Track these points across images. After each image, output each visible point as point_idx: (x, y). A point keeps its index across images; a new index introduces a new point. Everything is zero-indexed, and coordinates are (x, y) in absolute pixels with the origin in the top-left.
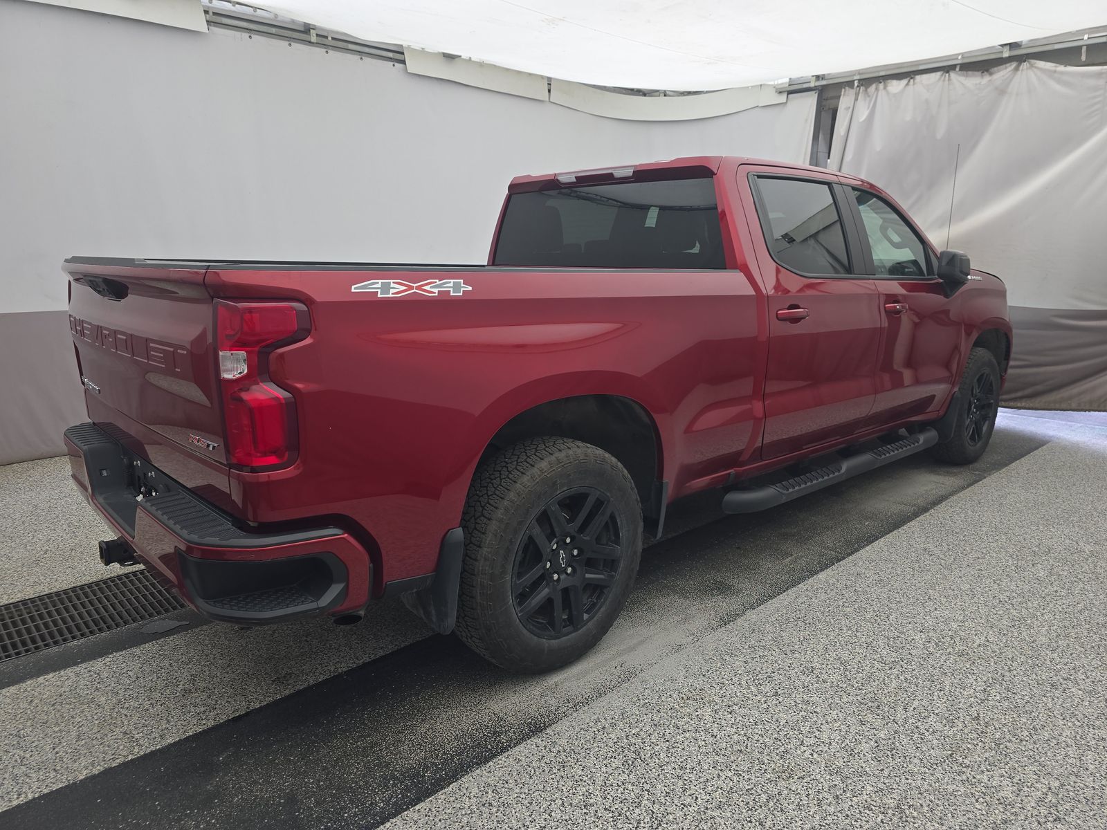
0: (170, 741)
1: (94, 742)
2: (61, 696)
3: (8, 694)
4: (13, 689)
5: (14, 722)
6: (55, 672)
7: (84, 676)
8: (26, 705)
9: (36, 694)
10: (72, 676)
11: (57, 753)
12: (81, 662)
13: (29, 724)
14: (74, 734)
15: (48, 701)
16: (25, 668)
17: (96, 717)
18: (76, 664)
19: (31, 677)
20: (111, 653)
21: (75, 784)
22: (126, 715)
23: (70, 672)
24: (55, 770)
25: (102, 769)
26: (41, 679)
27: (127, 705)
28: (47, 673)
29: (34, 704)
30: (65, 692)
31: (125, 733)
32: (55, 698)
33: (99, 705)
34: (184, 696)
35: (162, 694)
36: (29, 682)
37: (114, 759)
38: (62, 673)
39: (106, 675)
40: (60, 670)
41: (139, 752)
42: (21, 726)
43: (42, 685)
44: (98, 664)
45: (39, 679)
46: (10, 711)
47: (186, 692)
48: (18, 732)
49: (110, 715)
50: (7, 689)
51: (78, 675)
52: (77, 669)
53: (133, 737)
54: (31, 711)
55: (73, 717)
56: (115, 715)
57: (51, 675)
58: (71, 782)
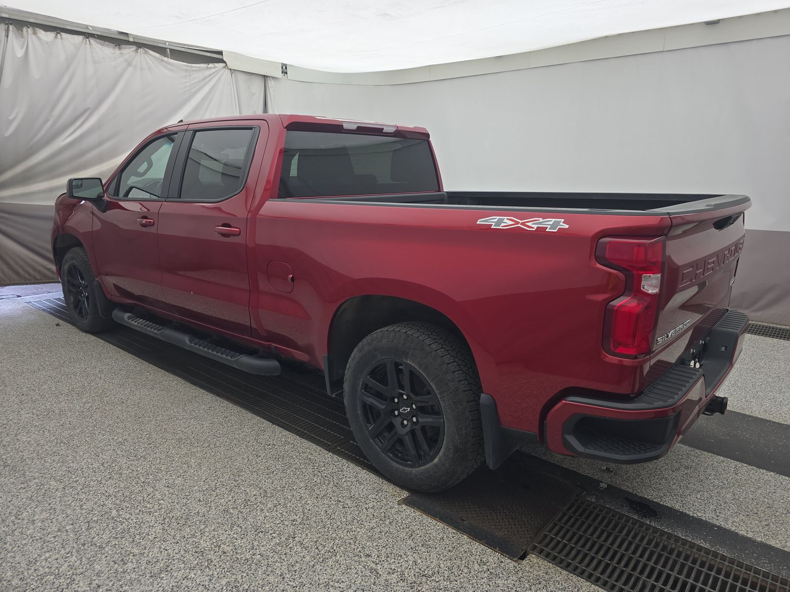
0: (722, 458)
1: (754, 481)
2: (748, 515)
3: (778, 542)
4: (772, 543)
5: (785, 521)
6: (737, 533)
7: (724, 516)
8: (772, 526)
9: (761, 528)
10: (730, 522)
11: (775, 489)
12: (716, 526)
13: (778, 514)
14: (760, 491)
15: (757, 518)
16: (753, 553)
17: (742, 490)
18: (720, 528)
19: (754, 541)
20: (693, 517)
21: (777, 473)
22: (727, 480)
23: (728, 526)
24: (782, 484)
25: (761, 470)
26: (750, 535)
27: (721, 484)
28: (743, 536)
29: (767, 523)
30: (743, 515)
31: (736, 474)
32: (752, 517)
33: (734, 494)
34: (691, 468)
35: (699, 475)
36: (759, 539)
37: (753, 469)
38: (733, 529)
39: (712, 507)
40: (733, 532)
41: (739, 464)
42: (783, 516)
43: (753, 530)
44: (707, 515)
45: (751, 537)
46: (784, 530)
47: (687, 468)
48: (786, 514)
49: (734, 486)
50: (776, 546)
51: (726, 520)
52: (723, 524)
53: (735, 470)
54: (771, 520)
55: (752, 499)
56: (732, 484)
57: (741, 533)
58: (778, 475)
